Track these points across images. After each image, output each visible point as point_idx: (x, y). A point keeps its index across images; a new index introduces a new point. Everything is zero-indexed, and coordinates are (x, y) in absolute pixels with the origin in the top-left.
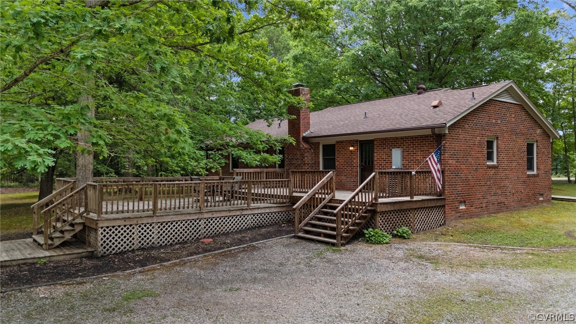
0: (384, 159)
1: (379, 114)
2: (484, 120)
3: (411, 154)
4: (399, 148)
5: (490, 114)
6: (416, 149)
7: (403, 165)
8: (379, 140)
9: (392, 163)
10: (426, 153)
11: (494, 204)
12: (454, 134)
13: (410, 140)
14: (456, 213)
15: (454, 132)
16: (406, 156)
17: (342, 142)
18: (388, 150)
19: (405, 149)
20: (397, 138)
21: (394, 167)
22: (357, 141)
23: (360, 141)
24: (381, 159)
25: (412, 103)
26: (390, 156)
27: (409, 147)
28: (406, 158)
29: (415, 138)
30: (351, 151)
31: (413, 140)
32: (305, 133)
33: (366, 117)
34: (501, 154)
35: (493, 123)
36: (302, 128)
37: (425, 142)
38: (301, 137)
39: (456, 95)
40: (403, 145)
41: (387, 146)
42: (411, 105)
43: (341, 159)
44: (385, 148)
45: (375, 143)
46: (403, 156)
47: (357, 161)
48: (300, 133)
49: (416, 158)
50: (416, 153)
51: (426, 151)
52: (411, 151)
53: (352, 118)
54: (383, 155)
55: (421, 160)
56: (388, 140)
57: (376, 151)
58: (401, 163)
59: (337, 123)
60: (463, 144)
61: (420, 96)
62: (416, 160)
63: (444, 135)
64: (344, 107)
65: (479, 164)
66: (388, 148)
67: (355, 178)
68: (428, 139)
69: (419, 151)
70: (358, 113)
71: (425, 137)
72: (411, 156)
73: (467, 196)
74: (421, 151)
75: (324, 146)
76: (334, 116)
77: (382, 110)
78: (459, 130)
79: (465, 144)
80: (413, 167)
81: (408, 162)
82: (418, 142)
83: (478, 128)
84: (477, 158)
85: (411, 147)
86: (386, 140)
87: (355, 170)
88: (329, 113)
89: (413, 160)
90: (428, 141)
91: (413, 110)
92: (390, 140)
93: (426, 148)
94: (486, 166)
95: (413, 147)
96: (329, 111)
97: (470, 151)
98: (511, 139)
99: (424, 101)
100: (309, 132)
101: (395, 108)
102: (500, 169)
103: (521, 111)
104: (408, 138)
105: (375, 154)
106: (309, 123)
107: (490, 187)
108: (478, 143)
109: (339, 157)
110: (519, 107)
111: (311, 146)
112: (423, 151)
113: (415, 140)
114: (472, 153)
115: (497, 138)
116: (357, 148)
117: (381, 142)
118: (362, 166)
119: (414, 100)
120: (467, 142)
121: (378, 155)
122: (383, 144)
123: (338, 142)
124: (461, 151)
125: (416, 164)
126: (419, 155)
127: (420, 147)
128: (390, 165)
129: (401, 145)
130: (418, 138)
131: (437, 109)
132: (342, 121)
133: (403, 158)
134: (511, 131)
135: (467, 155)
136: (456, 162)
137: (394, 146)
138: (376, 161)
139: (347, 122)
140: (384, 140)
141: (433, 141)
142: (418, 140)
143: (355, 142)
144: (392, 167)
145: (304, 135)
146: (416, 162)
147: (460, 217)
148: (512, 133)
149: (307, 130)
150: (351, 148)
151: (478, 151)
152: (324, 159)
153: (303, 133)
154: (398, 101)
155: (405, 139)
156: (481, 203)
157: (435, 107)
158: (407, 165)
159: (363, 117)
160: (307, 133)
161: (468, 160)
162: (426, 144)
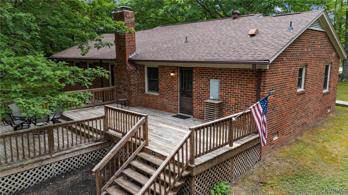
0: (202, 87)
1: (198, 39)
2: (299, 50)
3: (229, 86)
4: (217, 79)
5: (304, 44)
6: (234, 82)
7: (221, 96)
8: (198, 69)
9: (209, 92)
10: (244, 87)
11: (299, 126)
12: (274, 68)
13: (229, 72)
14: (270, 146)
15: (274, 66)
16: (224, 87)
17: (164, 67)
18: (206, 80)
19: (223, 81)
20: (215, 69)
21: (211, 98)
22: (177, 67)
23: (180, 67)
24: (200, 87)
25: (229, 28)
26: (208, 85)
27: (227, 79)
28: (224, 90)
29: (233, 70)
30: (172, 76)
31: (231, 73)
32: (131, 55)
33: (186, 42)
34: (308, 80)
35: (305, 52)
36: (128, 51)
37: (244, 76)
38: (127, 59)
39: (270, 22)
40: (221, 77)
41: (206, 76)
42: (228, 31)
43: (163, 83)
44: (204, 78)
45: (194, 71)
46: (221, 87)
47: (177, 87)
48: (126, 55)
49: (233, 91)
50: (233, 86)
51: (244, 85)
52: (229, 84)
53: (175, 41)
54: (202, 83)
55: (238, 93)
56: (206, 69)
57: (194, 79)
58: (219, 93)
59: (161, 45)
60: (281, 77)
61: (235, 20)
62: (233, 93)
63: (265, 71)
64: (170, 27)
65: (291, 94)
66: (206, 78)
67: (176, 102)
68: (247, 73)
69: (236, 84)
70: (181, 35)
71: (244, 71)
72: (228, 88)
73: (280, 126)
74: (239, 85)
75: (148, 68)
76: (160, 37)
77: (201, 34)
78: (278, 63)
79: (282, 77)
80: (230, 99)
81: (225, 94)
82: (237, 75)
83: (294, 58)
84: (290, 88)
85: (229, 79)
86: (204, 69)
87: (175, 95)
88: (157, 33)
89: (231, 93)
90: (247, 76)
91: (230, 37)
92: (208, 69)
93: (244, 82)
94: (296, 95)
95: (231, 79)
96: (157, 31)
97: (286, 83)
98: (316, 65)
99: (240, 27)
100: (135, 54)
101: (214, 33)
102: (306, 93)
103: (325, 38)
104: (226, 70)
105: (194, 82)
106: (134, 46)
107: (297, 112)
108: (292, 73)
109: (161, 81)
110: (324, 34)
111: (137, 68)
112: (242, 85)
113: (234, 73)
114: (287, 85)
115: (306, 65)
116: (178, 74)
117: (200, 71)
118: (181, 91)
119: (230, 25)
120: (284, 74)
121: (197, 84)
122: (202, 73)
123: (160, 66)
124: (278, 84)
125: (233, 97)
126: (236, 89)
127: (239, 80)
128: (208, 94)
129: (219, 77)
130: (236, 70)
131: (255, 38)
132: (166, 44)
133: (221, 89)
134: (317, 57)
135: (283, 88)
136: (274, 96)
137: (212, 76)
138: (195, 89)
139: (170, 45)
140: (202, 69)
141: (253, 76)
142: (237, 73)
143: (176, 68)
144: (209, 96)
145: (130, 57)
146: (233, 95)
147: (273, 148)
148: (317, 59)
149: (133, 52)
150: (172, 74)
151: (292, 81)
152: (149, 81)
153: (129, 55)
154: (215, 25)
155: (223, 71)
156: (290, 129)
157: (252, 35)
158: (224, 96)
159: (184, 41)
160: (132, 55)
161: (283, 92)
162: (244, 78)
